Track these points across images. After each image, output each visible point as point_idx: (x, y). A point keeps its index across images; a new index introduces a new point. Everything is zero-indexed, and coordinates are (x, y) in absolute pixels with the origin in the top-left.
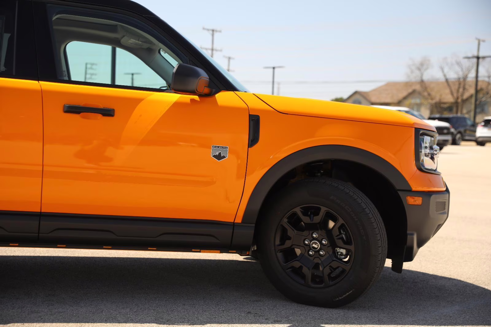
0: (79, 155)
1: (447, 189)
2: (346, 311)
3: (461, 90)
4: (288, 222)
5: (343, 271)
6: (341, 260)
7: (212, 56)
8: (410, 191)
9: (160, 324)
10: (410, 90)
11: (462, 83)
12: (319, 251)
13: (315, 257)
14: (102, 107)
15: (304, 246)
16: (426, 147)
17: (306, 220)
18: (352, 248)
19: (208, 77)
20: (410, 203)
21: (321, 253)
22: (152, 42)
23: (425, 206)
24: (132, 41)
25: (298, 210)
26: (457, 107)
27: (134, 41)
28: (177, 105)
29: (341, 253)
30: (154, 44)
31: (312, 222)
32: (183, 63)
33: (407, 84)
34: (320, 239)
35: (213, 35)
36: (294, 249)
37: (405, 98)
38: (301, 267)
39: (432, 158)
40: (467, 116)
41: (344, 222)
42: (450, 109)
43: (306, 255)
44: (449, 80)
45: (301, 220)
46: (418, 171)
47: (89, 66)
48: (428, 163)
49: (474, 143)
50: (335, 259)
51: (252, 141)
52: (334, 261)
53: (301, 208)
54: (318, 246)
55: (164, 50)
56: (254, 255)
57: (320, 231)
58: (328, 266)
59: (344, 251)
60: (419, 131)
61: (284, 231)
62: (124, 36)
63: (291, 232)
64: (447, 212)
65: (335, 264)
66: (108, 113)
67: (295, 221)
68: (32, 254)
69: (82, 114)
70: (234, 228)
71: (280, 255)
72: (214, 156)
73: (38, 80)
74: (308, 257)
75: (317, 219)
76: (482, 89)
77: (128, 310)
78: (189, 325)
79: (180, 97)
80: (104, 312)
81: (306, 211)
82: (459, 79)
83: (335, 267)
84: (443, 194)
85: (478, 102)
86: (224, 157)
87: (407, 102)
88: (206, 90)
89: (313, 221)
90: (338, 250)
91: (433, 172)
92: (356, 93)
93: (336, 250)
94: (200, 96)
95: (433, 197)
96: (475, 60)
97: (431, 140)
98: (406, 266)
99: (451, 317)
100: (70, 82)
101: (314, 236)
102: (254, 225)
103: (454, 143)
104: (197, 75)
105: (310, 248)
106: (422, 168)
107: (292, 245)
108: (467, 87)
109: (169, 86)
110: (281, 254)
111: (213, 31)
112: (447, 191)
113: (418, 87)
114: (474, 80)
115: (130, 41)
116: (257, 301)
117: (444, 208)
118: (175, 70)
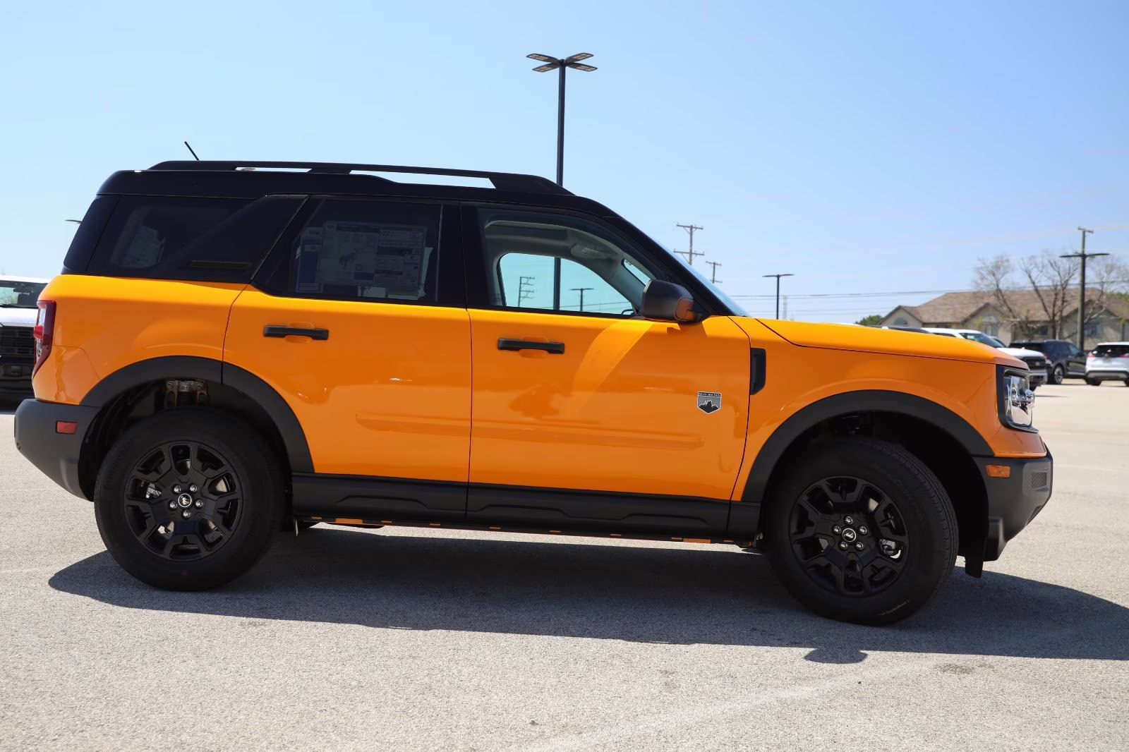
0: (515, 405)
1: (1048, 453)
2: (897, 631)
3: (1059, 303)
4: (808, 500)
5: (893, 573)
6: (888, 556)
7: (690, 263)
8: (991, 458)
9: (629, 640)
10: (981, 305)
11: (1060, 293)
12: (855, 543)
13: (849, 552)
14: (548, 342)
15: (832, 534)
16: (1014, 392)
17: (834, 497)
18: (905, 539)
19: (691, 297)
20: (992, 475)
21: (859, 546)
22: (611, 250)
23: (1016, 479)
24: (585, 250)
25: (823, 484)
26: (1054, 327)
27: (589, 249)
28: (649, 336)
29: (889, 546)
30: (616, 254)
31: (844, 502)
32: (657, 278)
33: (976, 295)
34: (856, 526)
35: (691, 234)
36: (818, 539)
37: (973, 316)
38: (828, 566)
39: (1024, 408)
40: (1069, 340)
41: (892, 502)
42: (1043, 331)
43: (836, 547)
44: (1039, 288)
45: (827, 499)
46: (1003, 429)
47: (524, 281)
48: (1018, 416)
49: (1082, 381)
50: (879, 555)
51: (755, 386)
52: (877, 557)
53: (827, 481)
54: (854, 536)
55: (628, 261)
56: (761, 547)
57: (856, 515)
58: (869, 566)
59: (892, 544)
60: (1003, 369)
61: (803, 513)
62: (575, 244)
63: (813, 515)
64: (1049, 487)
65: (879, 563)
66: (556, 349)
67: (819, 500)
68: (457, 537)
69: (522, 351)
70: (730, 507)
71: (797, 548)
72: (702, 407)
73: (466, 308)
74: (840, 551)
75: (852, 497)
76: (1091, 301)
77: (584, 619)
78: (669, 644)
79: (653, 326)
80: (552, 620)
81: (834, 485)
82: (1056, 286)
83: (879, 567)
84: (1044, 461)
85: (1085, 321)
86: (715, 408)
87: (976, 321)
88: (690, 316)
89: (845, 499)
90: (884, 542)
91: (1026, 429)
92: (899, 309)
93: (881, 543)
94: (680, 323)
95: (1027, 466)
96: (1079, 260)
97: (1020, 381)
98: (987, 566)
99: (1059, 645)
100: (505, 308)
101: (848, 521)
102: (759, 505)
103: (1052, 381)
104: (676, 295)
105: (841, 538)
106: (1009, 422)
107: (815, 534)
108: (1067, 298)
109: (637, 311)
110: (799, 545)
111: (691, 227)
112: (1049, 456)
113: (992, 300)
114: (1079, 287)
115: (583, 251)
116: (764, 613)
117: (1044, 482)
118: (646, 289)
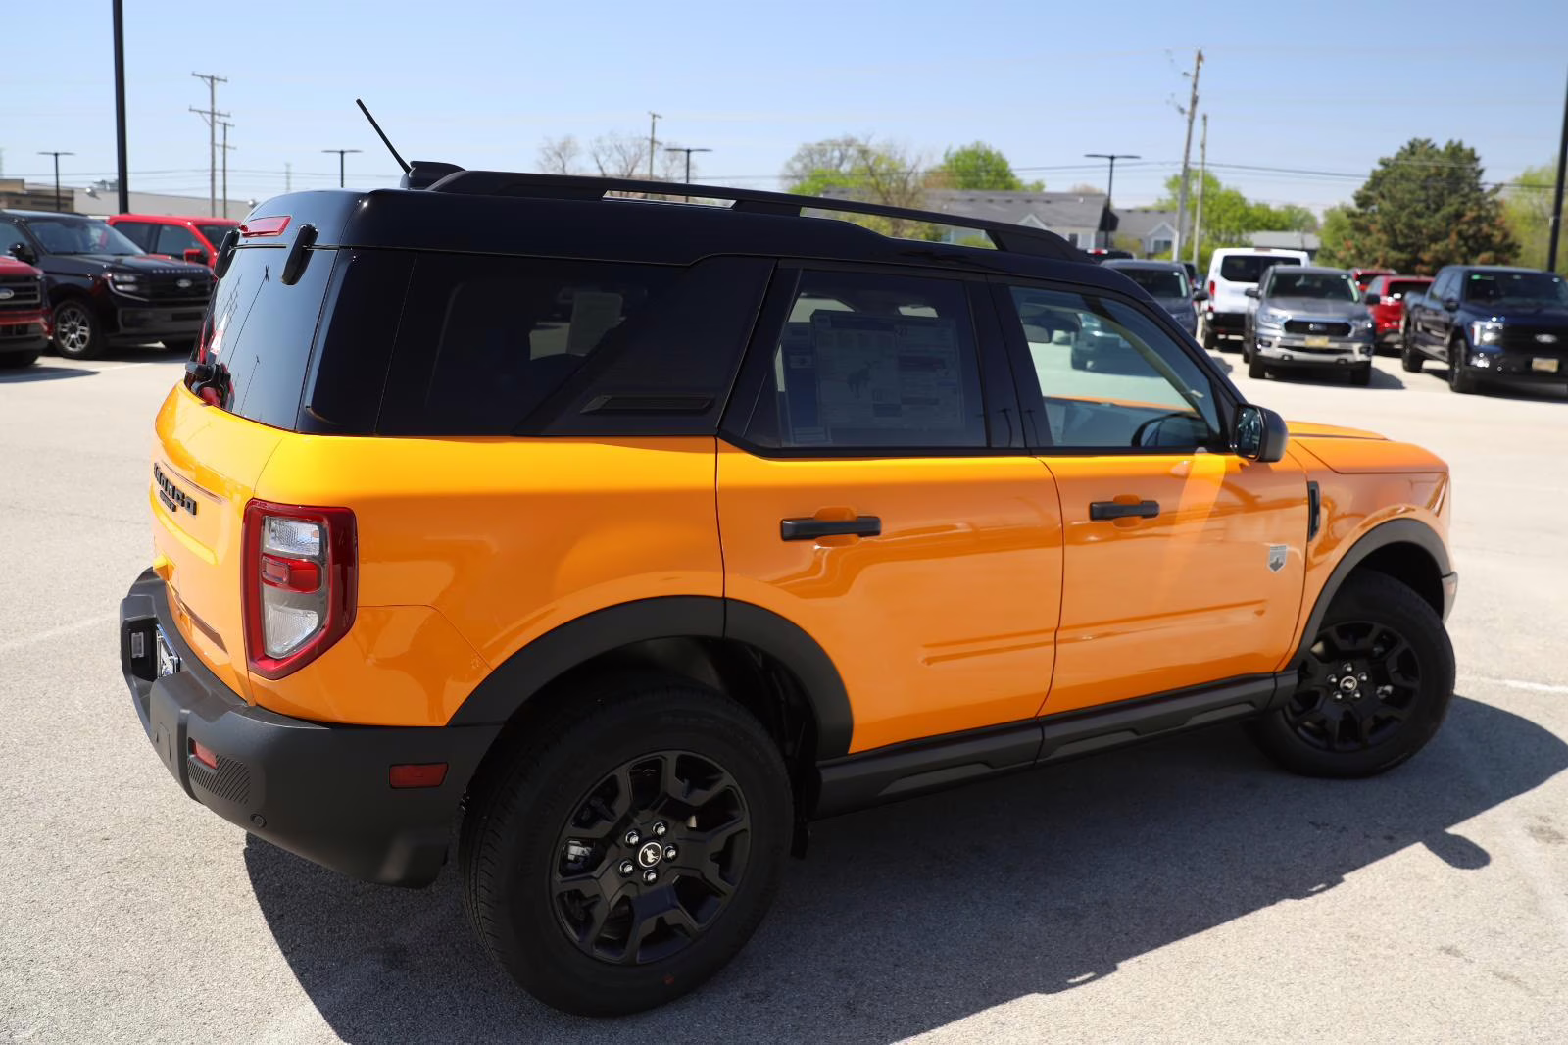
12: (1353, 693)
13: (1343, 703)
15: (1326, 684)
17: (1343, 645)
18: (1416, 685)
21: (1357, 695)
31: (1353, 649)
43: (1330, 699)
45: (1331, 646)
50: (1380, 703)
51: (1312, 530)
54: (1354, 685)
57: (1358, 661)
58: (1371, 717)
59: (1389, 689)
63: (1314, 666)
70: (1276, 681)
72: (1271, 565)
73: (1032, 455)
74: (1333, 702)
75: (1365, 643)
82: (623, 173)
83: (1382, 717)
86: (1281, 565)
89: (1355, 646)
90: (1381, 688)
101: (1348, 669)
105: (1336, 687)
107: (1310, 687)
